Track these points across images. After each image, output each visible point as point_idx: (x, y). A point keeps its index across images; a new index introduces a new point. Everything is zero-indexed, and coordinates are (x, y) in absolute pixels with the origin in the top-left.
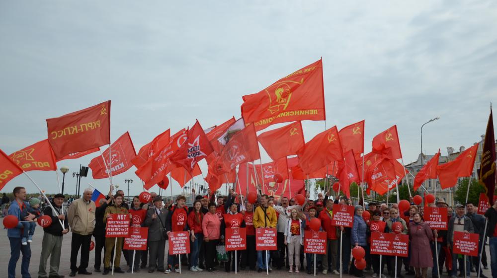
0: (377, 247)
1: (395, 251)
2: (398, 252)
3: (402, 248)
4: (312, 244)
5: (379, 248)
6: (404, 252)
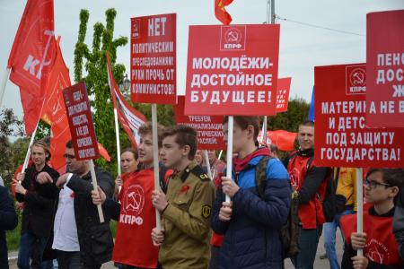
1: (226, 95)
2: (238, 98)
3: (252, 80)
4: (344, 123)
6: (261, 94)
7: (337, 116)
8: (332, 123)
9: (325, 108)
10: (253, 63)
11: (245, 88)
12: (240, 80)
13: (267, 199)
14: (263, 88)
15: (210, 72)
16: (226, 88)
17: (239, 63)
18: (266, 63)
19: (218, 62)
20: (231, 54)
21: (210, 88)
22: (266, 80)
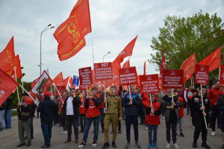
0: (168, 83)
2: (130, 82)
4: (147, 85)
5: (171, 83)
7: (145, 84)
8: (144, 86)
9: (142, 83)
10: (132, 75)
11: (131, 80)
12: (130, 78)
13: (138, 101)
14: (134, 79)
15: (124, 77)
16: (127, 80)
17: (129, 75)
18: (134, 74)
19: (125, 75)
20: (127, 73)
21: (124, 80)
22: (135, 77)
